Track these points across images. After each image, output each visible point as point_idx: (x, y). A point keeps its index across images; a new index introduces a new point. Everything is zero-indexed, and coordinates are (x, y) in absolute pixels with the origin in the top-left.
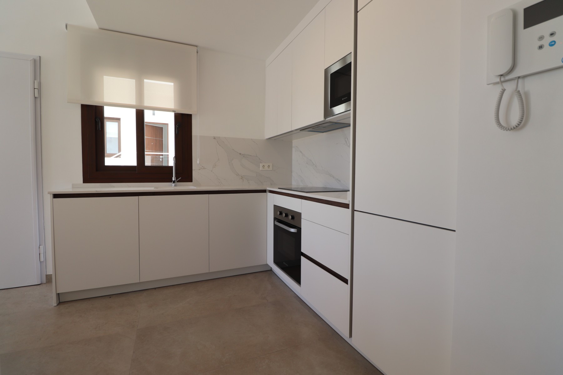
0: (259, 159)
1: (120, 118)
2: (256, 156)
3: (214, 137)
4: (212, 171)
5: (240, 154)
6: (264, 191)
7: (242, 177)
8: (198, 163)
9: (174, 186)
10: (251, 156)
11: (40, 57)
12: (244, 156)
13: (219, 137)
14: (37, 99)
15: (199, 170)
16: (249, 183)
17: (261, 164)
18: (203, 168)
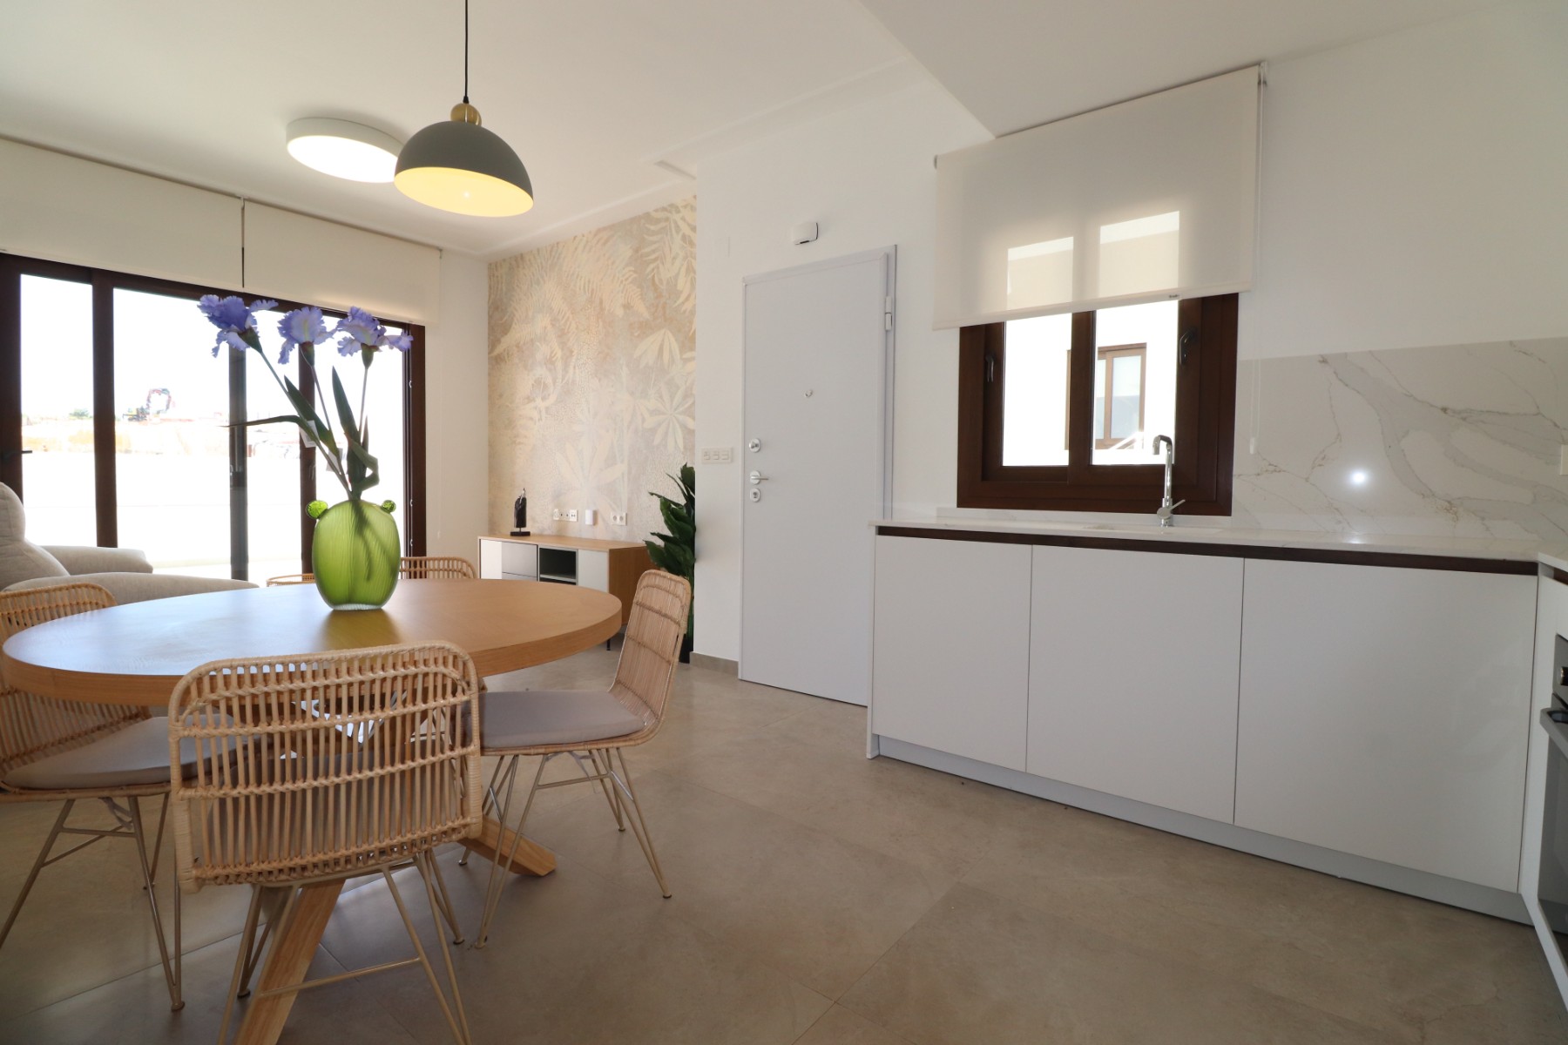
0: (1556, 425)
1: (1145, 344)
2: (1538, 414)
3: (1322, 356)
4: (1307, 480)
5: (1445, 410)
6: (1529, 568)
7: (1449, 502)
8: (1252, 450)
9: (1165, 525)
10: (1505, 414)
11: (896, 246)
12: (1464, 419)
13: (1346, 355)
14: (890, 333)
15: (1259, 475)
16: (1488, 529)
17: (1563, 446)
18: (1271, 468)
